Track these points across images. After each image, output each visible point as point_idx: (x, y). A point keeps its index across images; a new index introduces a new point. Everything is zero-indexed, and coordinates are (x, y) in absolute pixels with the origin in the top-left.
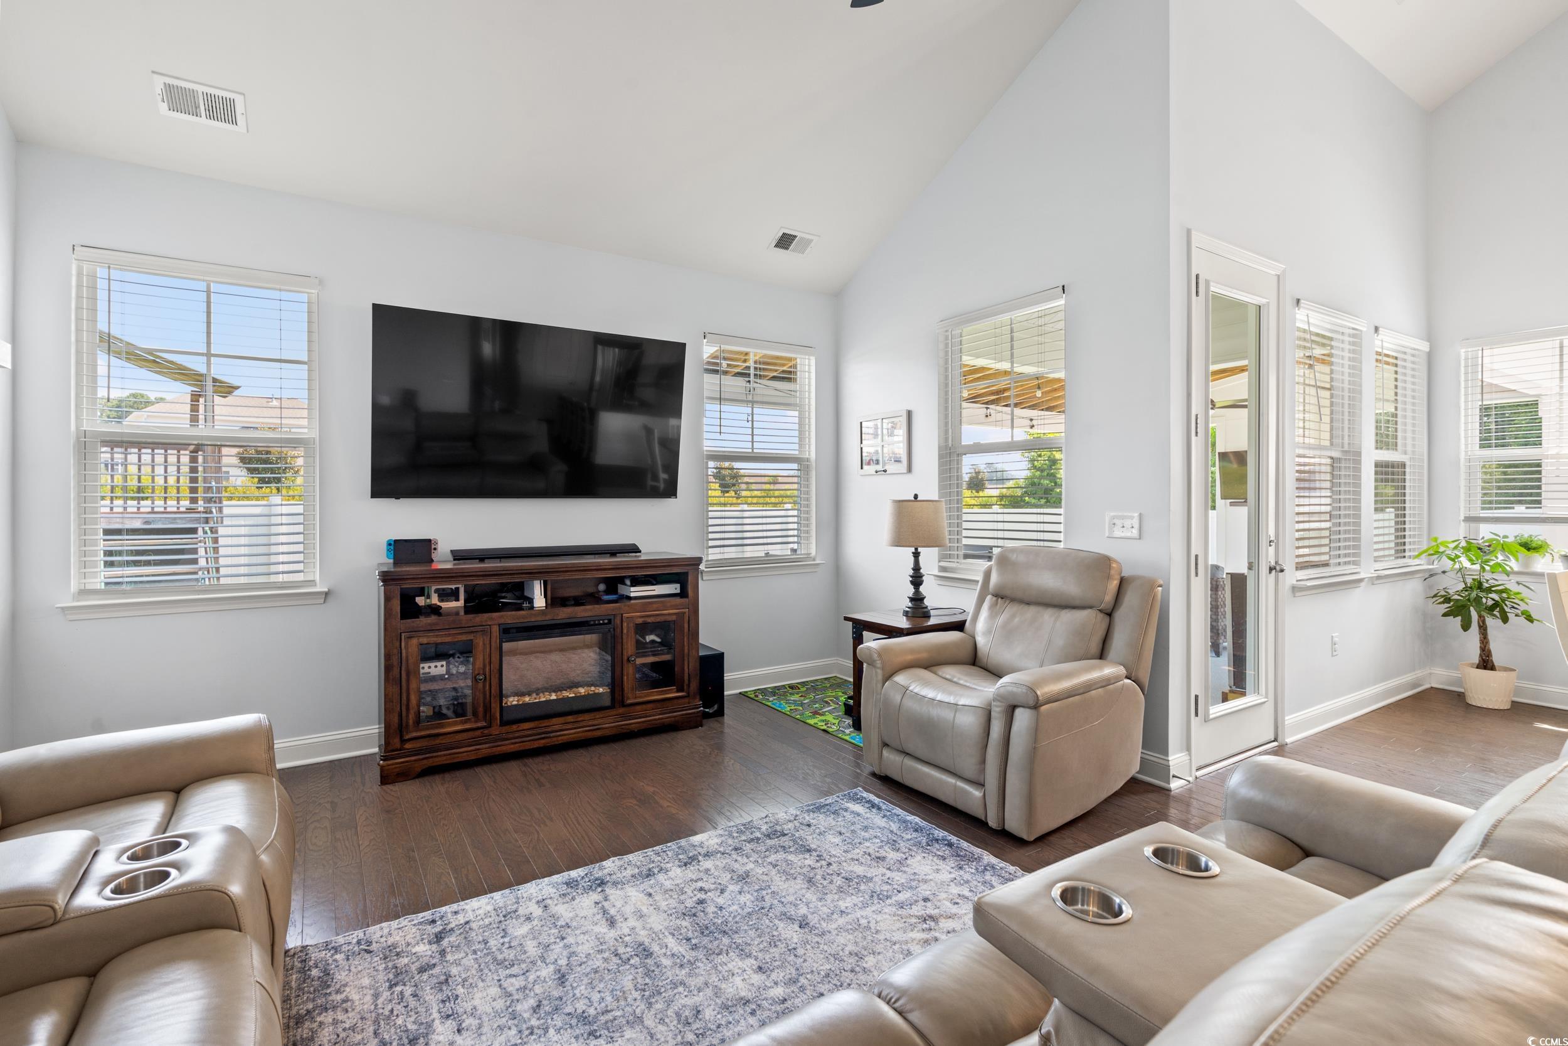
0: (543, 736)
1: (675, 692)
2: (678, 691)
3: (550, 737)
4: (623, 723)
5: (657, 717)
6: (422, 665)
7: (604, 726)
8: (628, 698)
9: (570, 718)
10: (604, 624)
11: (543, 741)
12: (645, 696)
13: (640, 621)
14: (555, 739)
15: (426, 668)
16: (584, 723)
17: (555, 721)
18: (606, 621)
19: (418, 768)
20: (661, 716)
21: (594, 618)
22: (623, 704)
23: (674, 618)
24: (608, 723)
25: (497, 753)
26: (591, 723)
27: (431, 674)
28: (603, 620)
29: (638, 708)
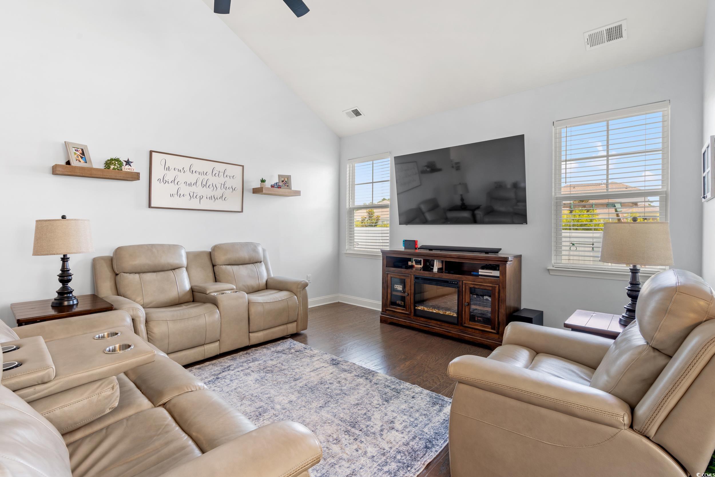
0: (427, 326)
1: (490, 329)
2: (492, 329)
3: (429, 327)
4: (461, 334)
5: (478, 338)
6: (395, 285)
7: (452, 332)
8: (465, 323)
9: (439, 323)
10: (455, 284)
11: (428, 328)
12: (474, 325)
13: (472, 286)
14: (432, 329)
15: (396, 287)
16: (443, 327)
17: (433, 321)
18: (456, 283)
19: (389, 321)
20: (480, 338)
21: (453, 281)
22: (462, 325)
23: (491, 288)
24: (454, 331)
25: (412, 326)
26: (446, 328)
27: (397, 289)
28: (455, 282)
29: (470, 330)
